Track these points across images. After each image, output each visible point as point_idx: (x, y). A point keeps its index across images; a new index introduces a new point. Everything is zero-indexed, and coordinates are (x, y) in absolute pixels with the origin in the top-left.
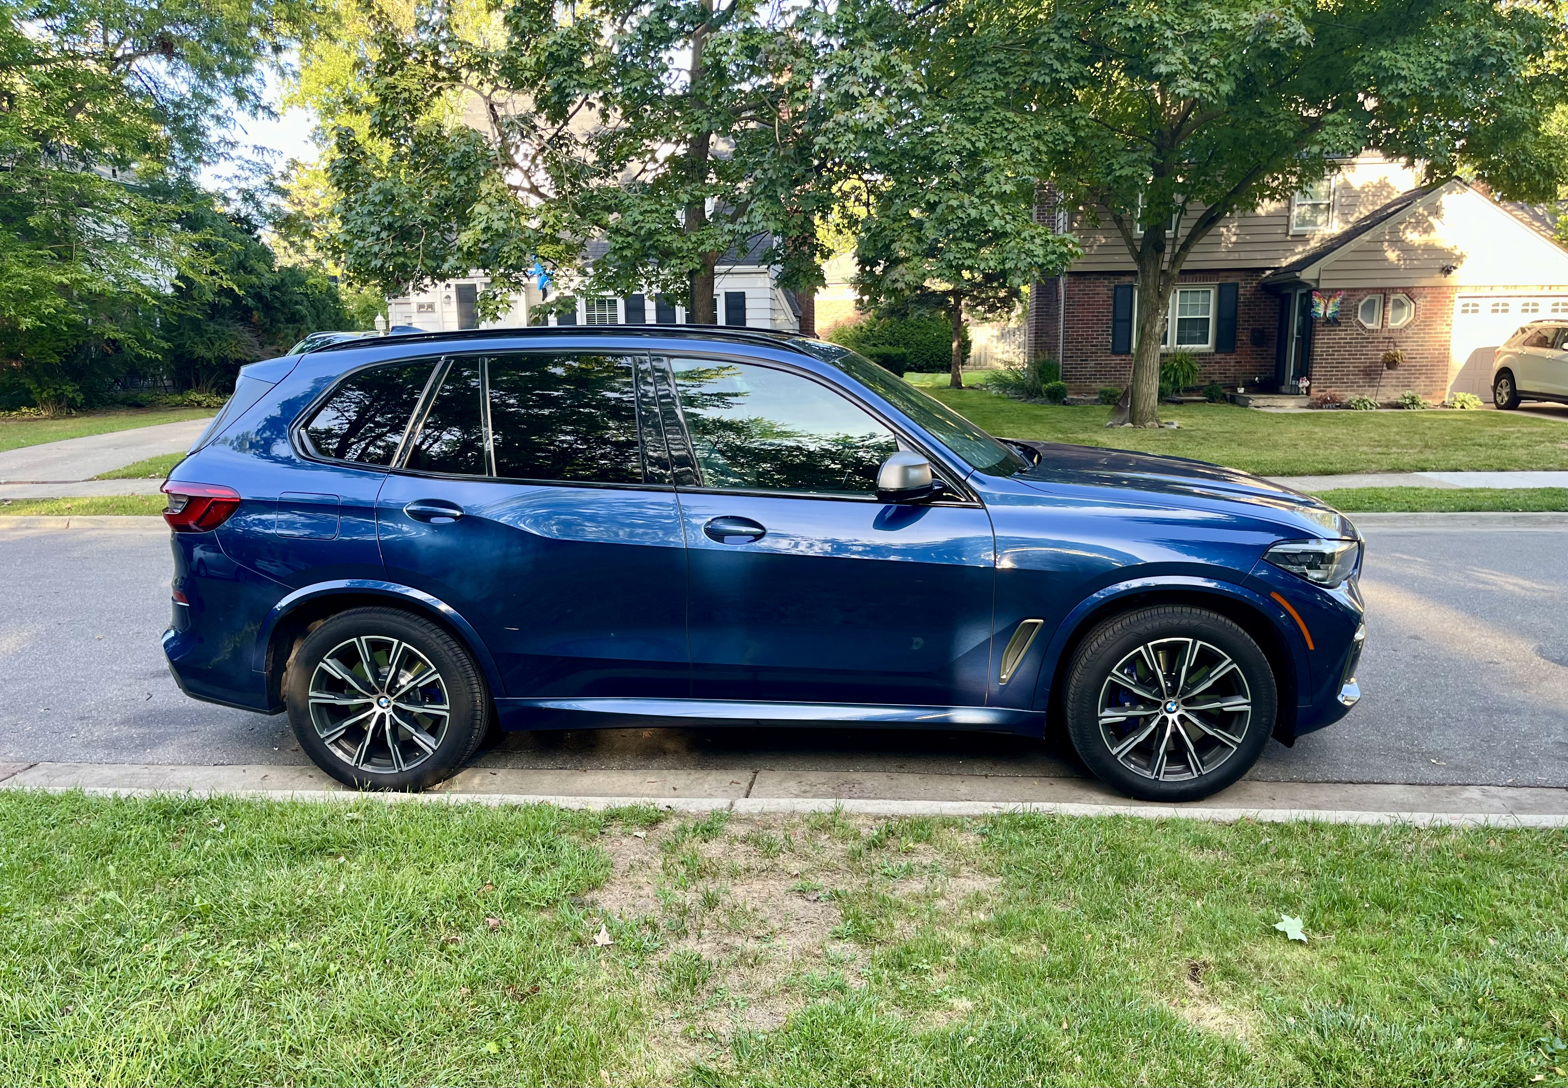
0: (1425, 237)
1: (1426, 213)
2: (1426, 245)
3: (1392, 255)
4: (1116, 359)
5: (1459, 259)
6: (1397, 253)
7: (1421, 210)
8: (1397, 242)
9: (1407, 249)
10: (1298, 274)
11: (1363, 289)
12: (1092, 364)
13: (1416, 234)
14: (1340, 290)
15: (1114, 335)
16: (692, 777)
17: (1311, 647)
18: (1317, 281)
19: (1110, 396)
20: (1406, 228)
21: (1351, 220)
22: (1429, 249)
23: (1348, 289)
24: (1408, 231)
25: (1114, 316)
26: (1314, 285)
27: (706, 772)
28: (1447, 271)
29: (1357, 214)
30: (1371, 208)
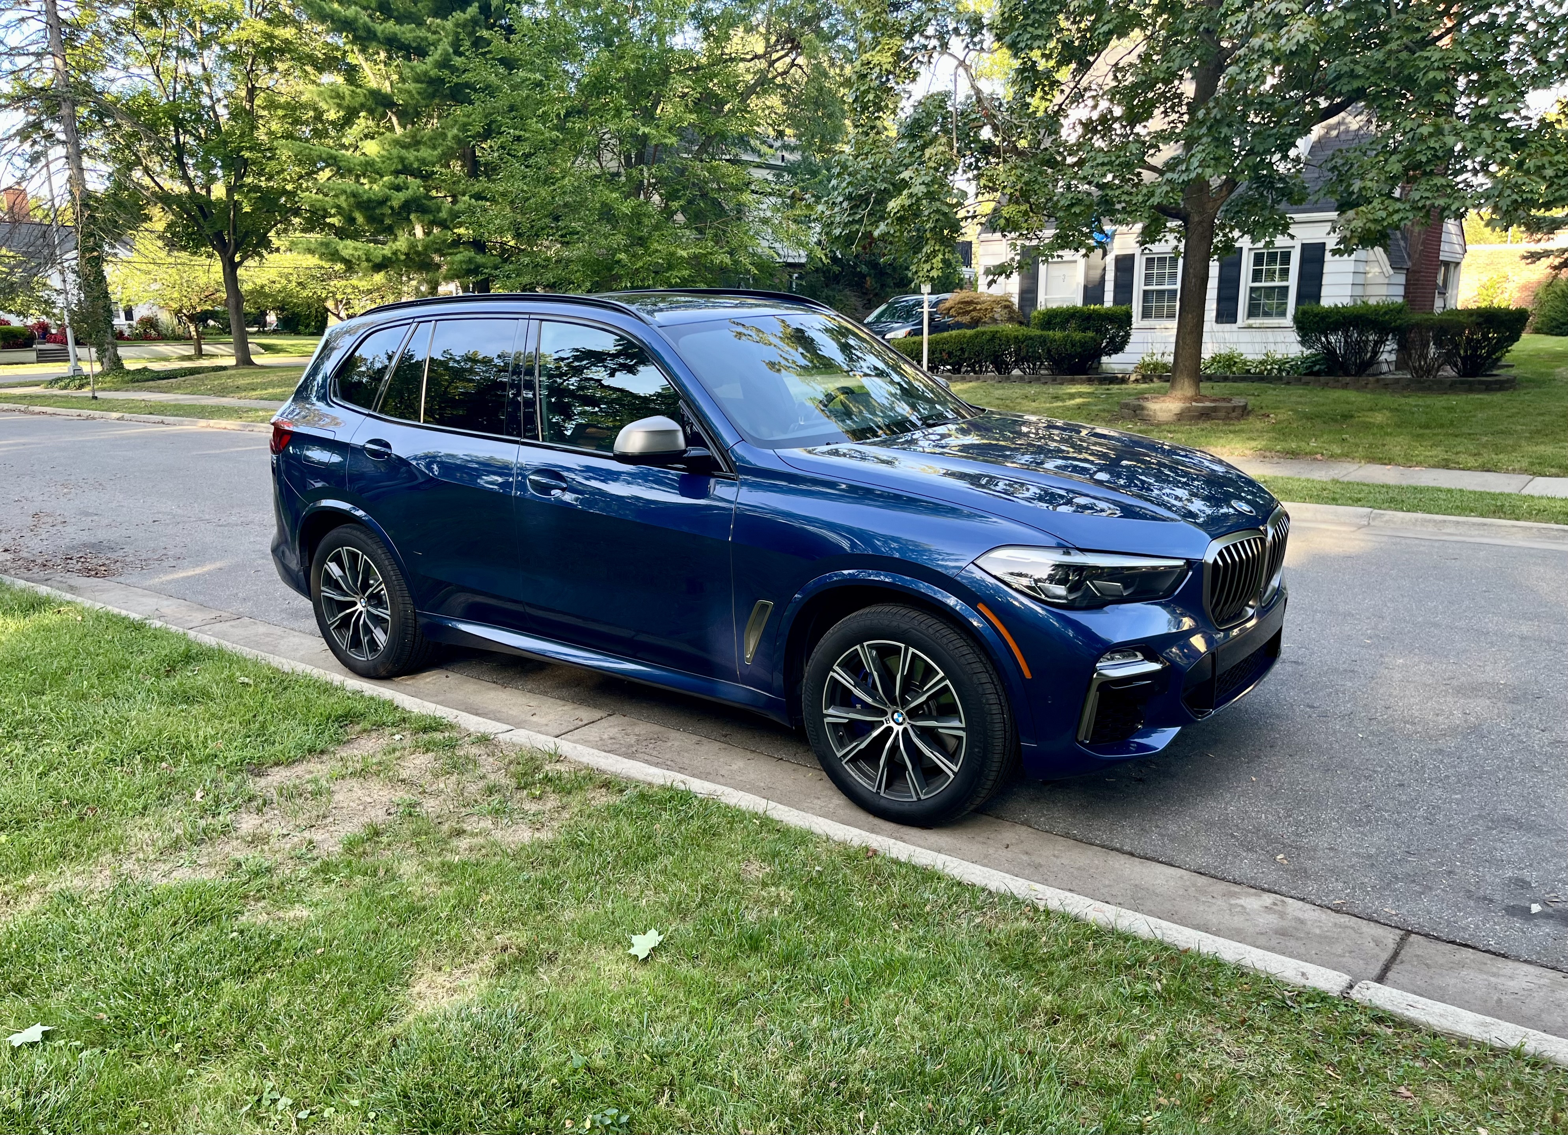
16: (566, 708)
17: (1028, 674)
27: (576, 706)
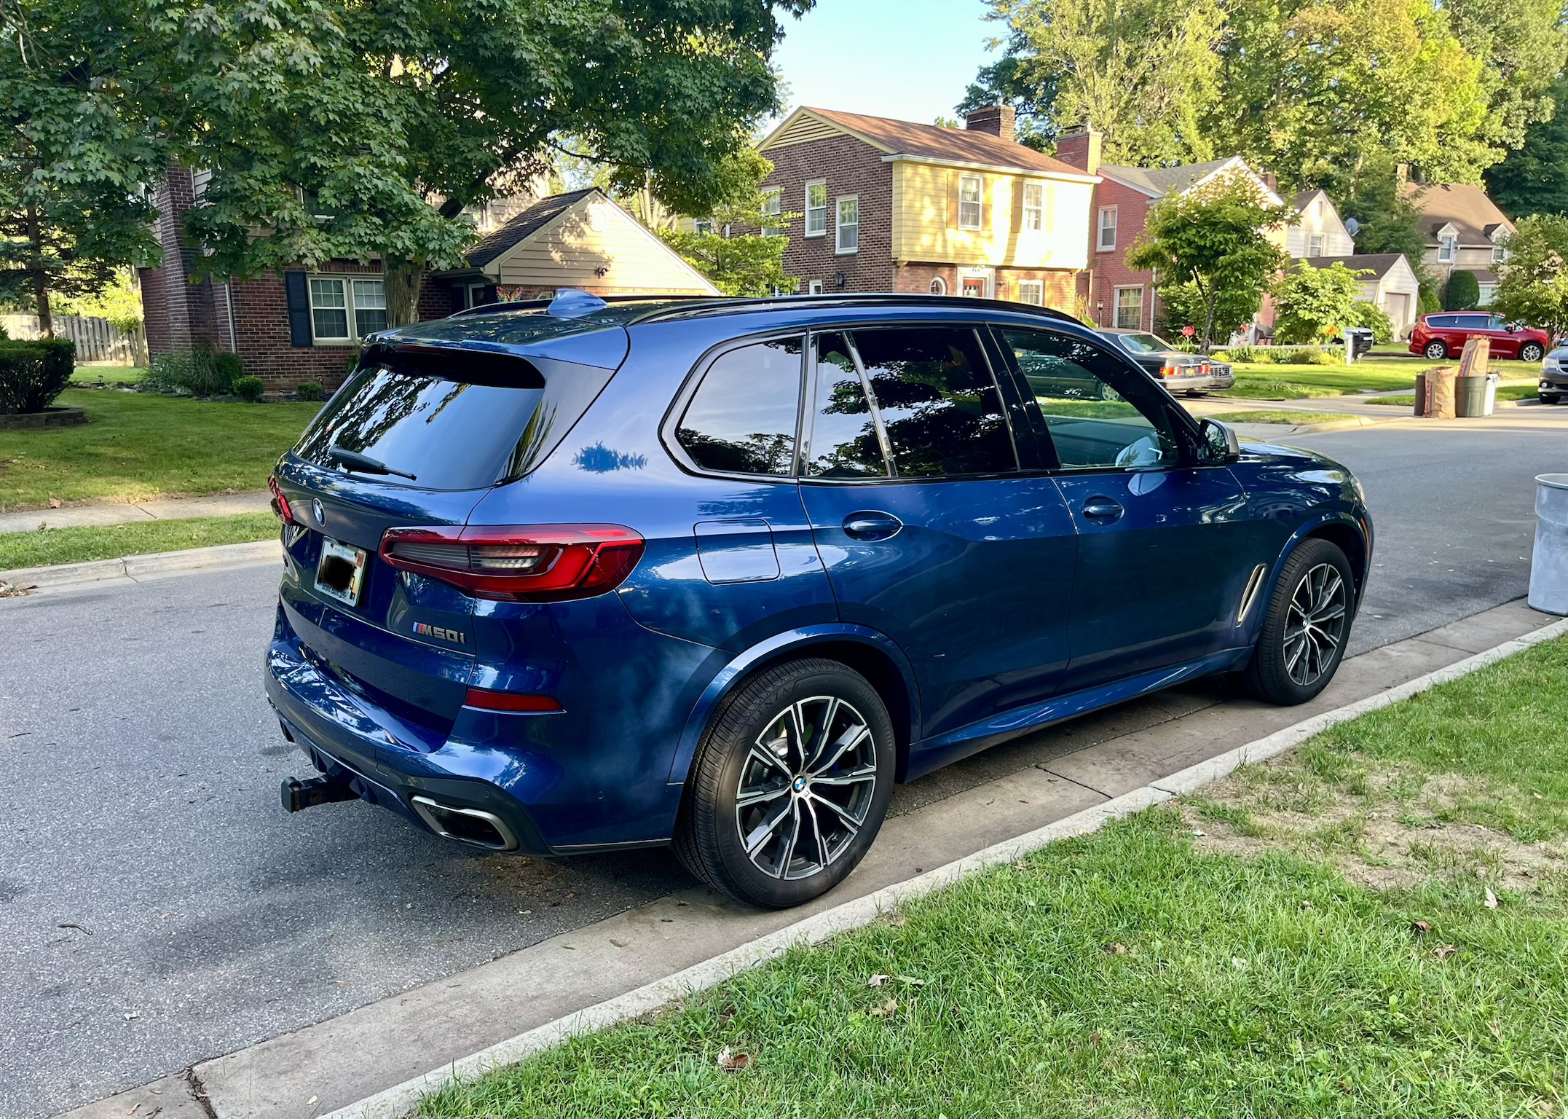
0: (579, 240)
1: (577, 219)
2: (581, 248)
3: (556, 256)
4: (298, 353)
5: (607, 262)
6: (560, 254)
7: (573, 215)
8: (559, 244)
9: (567, 251)
10: (482, 269)
11: (536, 286)
12: (273, 357)
13: (572, 237)
14: (518, 286)
15: (291, 325)
18: (498, 276)
19: (311, 392)
20: (564, 232)
21: (503, 220)
22: (585, 252)
23: (524, 286)
24: (567, 234)
25: (289, 305)
26: (495, 280)
28: (600, 272)
29: (506, 216)
30: (517, 210)
